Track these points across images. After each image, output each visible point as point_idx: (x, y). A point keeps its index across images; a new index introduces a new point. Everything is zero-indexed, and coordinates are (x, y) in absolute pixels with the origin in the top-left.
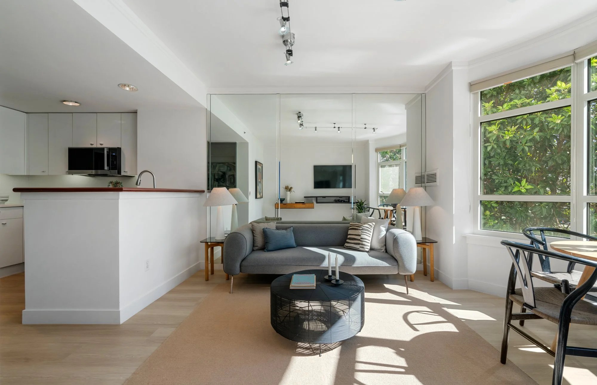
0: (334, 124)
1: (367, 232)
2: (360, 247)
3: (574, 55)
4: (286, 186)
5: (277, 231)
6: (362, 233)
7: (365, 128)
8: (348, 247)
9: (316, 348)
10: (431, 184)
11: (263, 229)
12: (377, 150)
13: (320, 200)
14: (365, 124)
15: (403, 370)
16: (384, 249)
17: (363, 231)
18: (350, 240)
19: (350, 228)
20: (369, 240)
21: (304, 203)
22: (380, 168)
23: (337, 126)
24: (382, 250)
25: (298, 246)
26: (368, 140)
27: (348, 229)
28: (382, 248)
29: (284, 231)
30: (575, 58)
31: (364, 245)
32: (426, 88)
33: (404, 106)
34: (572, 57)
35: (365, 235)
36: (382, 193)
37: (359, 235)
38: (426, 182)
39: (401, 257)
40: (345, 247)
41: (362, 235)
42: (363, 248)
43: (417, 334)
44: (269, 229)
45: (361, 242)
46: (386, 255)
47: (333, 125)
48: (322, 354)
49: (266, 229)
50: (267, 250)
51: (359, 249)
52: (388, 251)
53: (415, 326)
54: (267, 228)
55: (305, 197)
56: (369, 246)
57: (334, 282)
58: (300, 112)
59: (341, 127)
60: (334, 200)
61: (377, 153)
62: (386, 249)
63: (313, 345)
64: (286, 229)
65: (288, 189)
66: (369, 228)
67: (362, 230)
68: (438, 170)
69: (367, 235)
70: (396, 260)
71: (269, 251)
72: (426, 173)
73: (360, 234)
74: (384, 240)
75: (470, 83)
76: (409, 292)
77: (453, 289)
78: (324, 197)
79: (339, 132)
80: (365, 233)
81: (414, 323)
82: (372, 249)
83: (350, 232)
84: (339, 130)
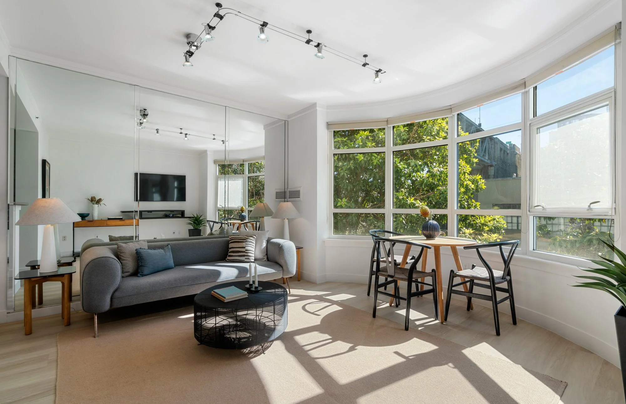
0: (181, 129)
1: (251, 243)
2: (245, 259)
3: (387, 121)
4: (92, 197)
5: (150, 251)
6: (247, 245)
7: (214, 139)
8: (231, 260)
9: (257, 349)
10: (294, 199)
11: (136, 250)
12: (215, 162)
13: (143, 215)
14: (214, 135)
15: (331, 341)
16: (266, 258)
17: (247, 243)
18: (234, 253)
19: (230, 242)
20: (253, 251)
21: (121, 219)
22: (219, 182)
23: (184, 132)
24: (264, 259)
25: (176, 266)
26: (207, 150)
27: (228, 243)
28: (264, 257)
29: (161, 251)
30: (387, 124)
31: (249, 256)
32: (289, 116)
33: (262, 127)
34: (386, 122)
35: (250, 247)
36: (221, 206)
37: (244, 248)
38: (288, 197)
39: (286, 262)
40: (227, 260)
41: (246, 247)
42: (249, 259)
43: (321, 318)
44: (142, 249)
45: (246, 254)
46: (268, 263)
47: (180, 131)
48: (265, 352)
49: (140, 250)
50: (141, 275)
51: (244, 260)
52: (269, 259)
53: (315, 313)
54: (141, 248)
55: (123, 212)
56: (253, 257)
57: (253, 289)
58: (145, 110)
59: (190, 134)
60: (164, 215)
61: (216, 165)
62: (267, 258)
63: (252, 349)
64: (162, 247)
65: (95, 201)
66: (253, 240)
67: (245, 242)
68: (302, 188)
69: (251, 247)
70: (281, 266)
71: (143, 275)
72: (288, 190)
73: (245, 246)
74: (266, 251)
75: (327, 123)
76: (291, 292)
77: (318, 283)
78: (151, 211)
79: (186, 139)
80: (251, 245)
81: (314, 311)
82: (255, 260)
83: (231, 245)
84: (186, 137)
